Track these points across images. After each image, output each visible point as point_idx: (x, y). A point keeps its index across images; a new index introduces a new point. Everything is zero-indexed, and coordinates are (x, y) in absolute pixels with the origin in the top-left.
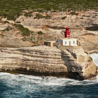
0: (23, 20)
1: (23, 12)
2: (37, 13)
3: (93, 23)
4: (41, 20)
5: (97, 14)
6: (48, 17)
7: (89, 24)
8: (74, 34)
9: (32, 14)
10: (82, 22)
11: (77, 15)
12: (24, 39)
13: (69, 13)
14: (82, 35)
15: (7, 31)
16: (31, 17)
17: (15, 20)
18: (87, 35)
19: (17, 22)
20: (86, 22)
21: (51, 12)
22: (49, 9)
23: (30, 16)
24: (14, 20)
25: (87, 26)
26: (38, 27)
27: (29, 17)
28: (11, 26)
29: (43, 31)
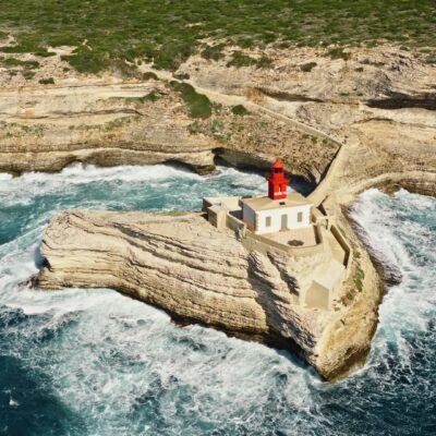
0: (197, 70)
1: (200, 44)
2: (237, 48)
3: (390, 88)
4: (246, 70)
5: (404, 60)
6: (265, 63)
7: (378, 89)
8: (333, 119)
9: (222, 52)
10: (359, 82)
11: (346, 59)
12: (194, 128)
13: (326, 51)
14: (355, 122)
15: (150, 103)
16: (221, 62)
17: (176, 69)
18: (371, 123)
19: (180, 77)
20: (369, 83)
21: (274, 47)
22: (269, 39)
23: (216, 59)
24: (174, 68)
25: (373, 97)
26: (237, 91)
27: (212, 61)
28: (161, 86)
29: (249, 104)
